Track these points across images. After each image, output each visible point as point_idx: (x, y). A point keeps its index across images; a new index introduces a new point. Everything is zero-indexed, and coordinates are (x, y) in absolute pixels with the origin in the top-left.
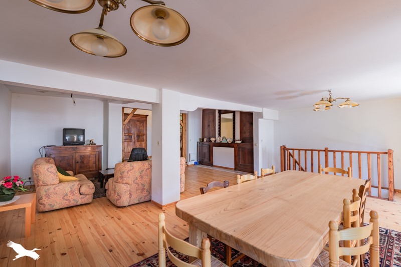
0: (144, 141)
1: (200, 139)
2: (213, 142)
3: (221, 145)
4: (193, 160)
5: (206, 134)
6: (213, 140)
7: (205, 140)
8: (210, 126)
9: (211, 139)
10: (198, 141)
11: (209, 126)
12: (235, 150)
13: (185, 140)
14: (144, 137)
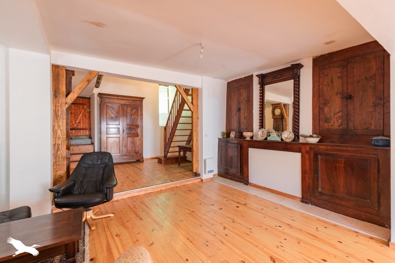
0: (137, 136)
1: (223, 134)
2: (248, 139)
3: (266, 145)
4: (211, 172)
5: (235, 125)
6: (247, 135)
7: (232, 135)
8: (242, 111)
9: (245, 134)
10: (220, 137)
11: (239, 110)
12: (302, 157)
13: (197, 136)
14: (139, 130)
